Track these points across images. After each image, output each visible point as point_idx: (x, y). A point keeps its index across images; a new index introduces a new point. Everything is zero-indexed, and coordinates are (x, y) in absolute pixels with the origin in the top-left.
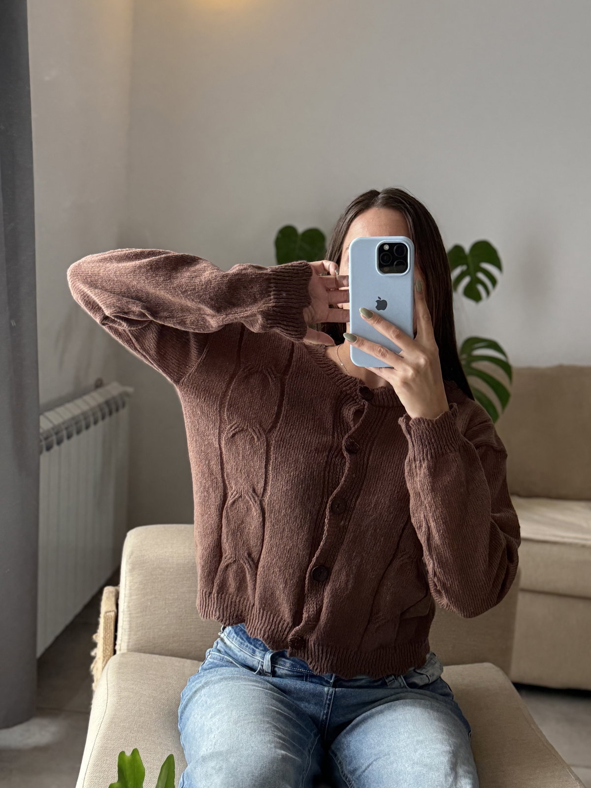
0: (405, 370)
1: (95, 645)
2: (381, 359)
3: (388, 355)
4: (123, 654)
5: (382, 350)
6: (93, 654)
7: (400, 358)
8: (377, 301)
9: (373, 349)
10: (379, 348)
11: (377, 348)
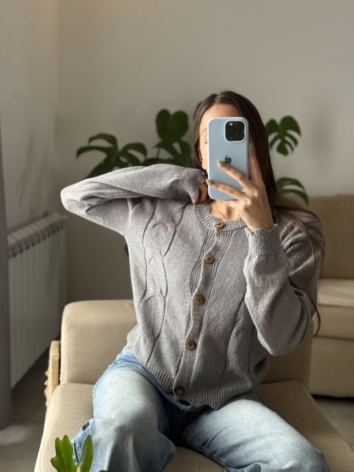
0: (246, 201)
1: (46, 378)
2: (231, 195)
3: (234, 192)
4: (65, 385)
5: (231, 189)
6: (46, 384)
7: (242, 194)
8: (225, 158)
9: (225, 189)
10: (229, 188)
11: (227, 188)
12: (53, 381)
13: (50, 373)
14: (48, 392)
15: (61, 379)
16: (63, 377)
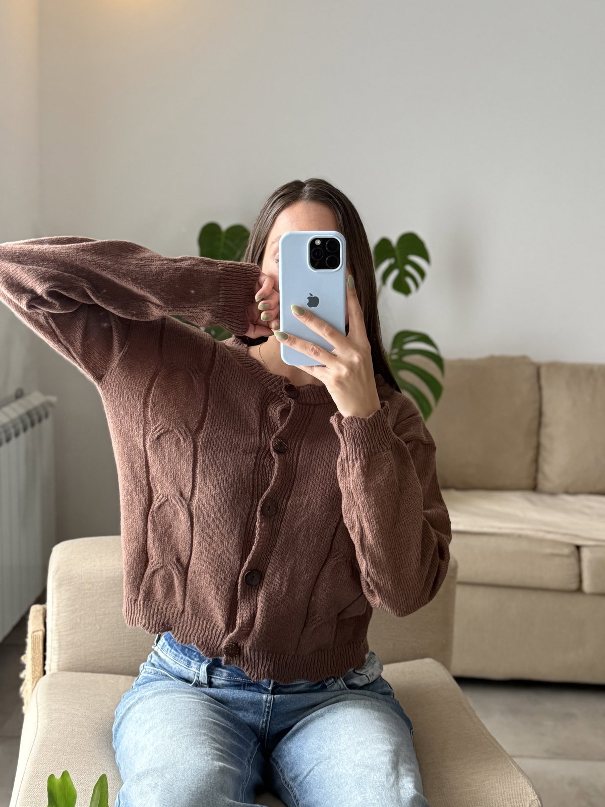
0: (339, 369)
1: (22, 667)
2: (314, 357)
3: (321, 354)
4: (53, 675)
5: (315, 348)
6: (22, 676)
7: (334, 356)
8: (309, 298)
9: (305, 348)
10: (312, 346)
11: (309, 346)
12: (33, 672)
13: (29, 658)
14: (25, 691)
15: (47, 668)
16: (50, 665)
